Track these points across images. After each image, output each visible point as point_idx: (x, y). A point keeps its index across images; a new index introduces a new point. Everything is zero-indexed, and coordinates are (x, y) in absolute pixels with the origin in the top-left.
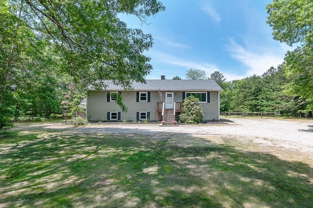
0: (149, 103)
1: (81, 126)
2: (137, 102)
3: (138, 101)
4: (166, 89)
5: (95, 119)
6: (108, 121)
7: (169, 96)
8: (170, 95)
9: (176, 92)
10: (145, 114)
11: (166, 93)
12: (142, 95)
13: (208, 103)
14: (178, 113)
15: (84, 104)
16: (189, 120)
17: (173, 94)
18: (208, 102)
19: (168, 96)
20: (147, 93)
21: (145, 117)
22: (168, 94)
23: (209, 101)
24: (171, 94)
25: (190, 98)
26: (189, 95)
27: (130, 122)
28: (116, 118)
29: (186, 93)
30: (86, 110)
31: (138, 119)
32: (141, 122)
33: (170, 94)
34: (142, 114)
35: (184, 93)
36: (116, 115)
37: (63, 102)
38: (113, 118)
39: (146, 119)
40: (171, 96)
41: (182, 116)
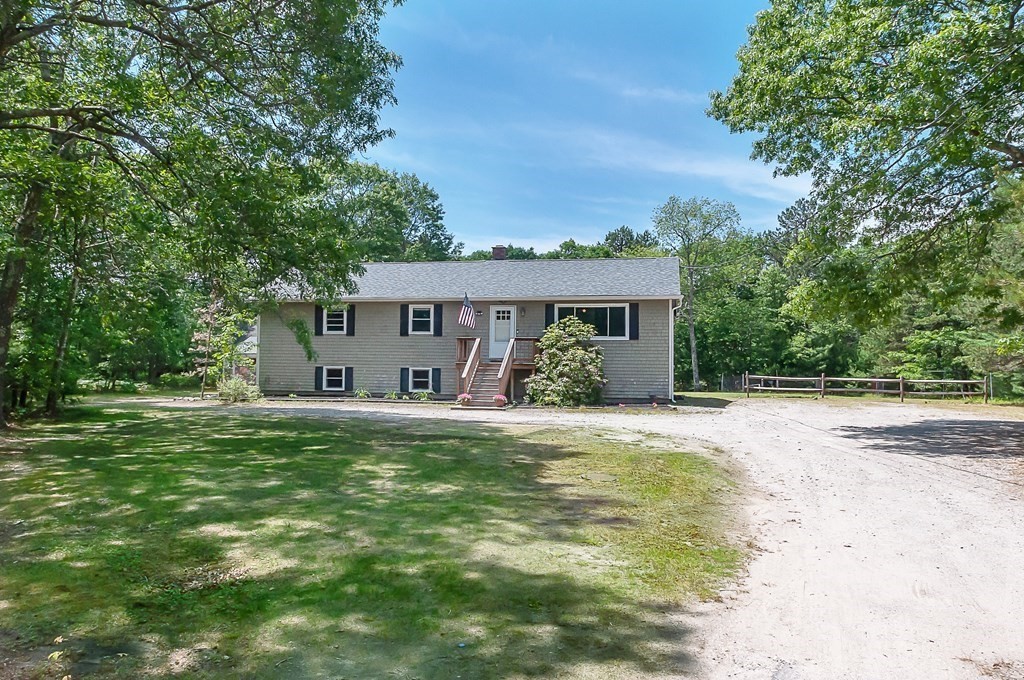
1: (239, 404)
2: (401, 335)
3: (404, 332)
4: (490, 295)
5: (282, 386)
6: (317, 392)
7: (504, 318)
8: (503, 316)
9: (523, 306)
10: (425, 374)
11: (493, 309)
12: (417, 314)
13: (632, 341)
17: (513, 310)
18: (631, 338)
19: (498, 318)
20: (432, 308)
21: (425, 385)
22: (498, 312)
23: (634, 335)
24: (509, 312)
25: (565, 323)
26: (564, 313)
27: (377, 396)
28: (341, 386)
29: (557, 306)
30: (258, 360)
31: (404, 389)
32: (410, 399)
33: (504, 312)
34: (417, 374)
35: (549, 306)
36: (341, 376)
37: (197, 336)
38: (331, 383)
39: (430, 390)
40: (509, 318)
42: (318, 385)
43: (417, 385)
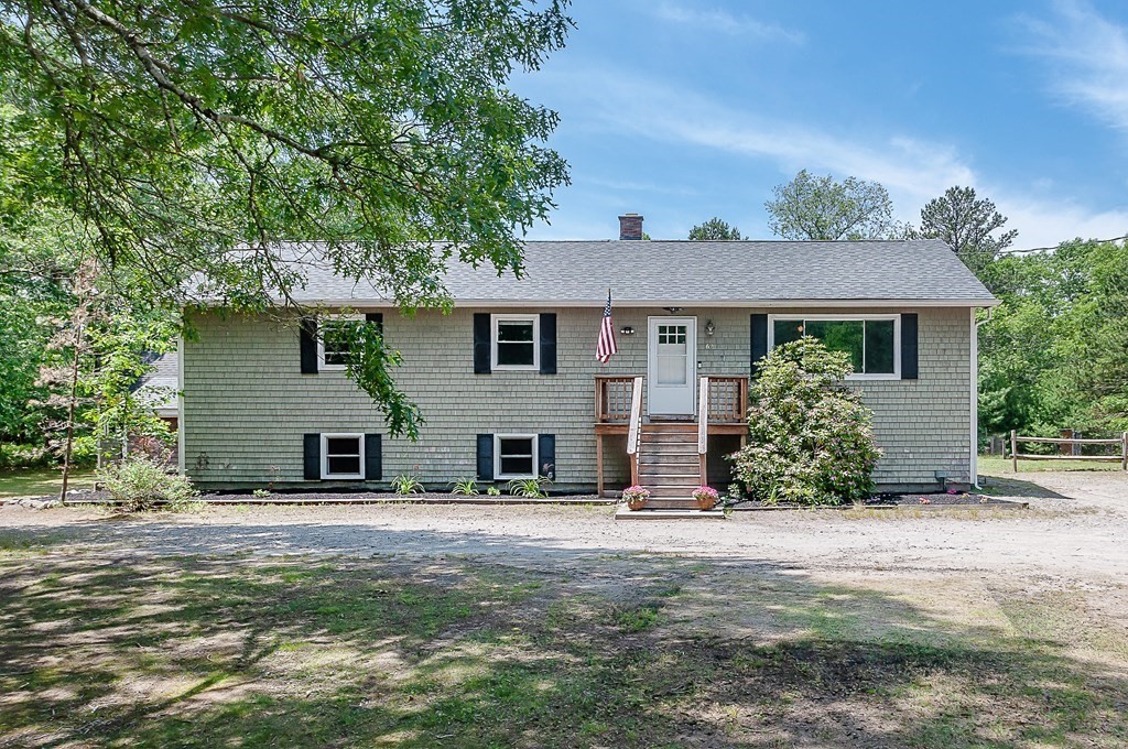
0: (548, 380)
1: (149, 516)
2: (476, 372)
3: (482, 366)
4: (646, 298)
5: (236, 472)
6: (309, 484)
7: (672, 340)
8: (672, 336)
9: (710, 318)
10: (524, 445)
11: (654, 324)
12: (506, 331)
13: (907, 382)
14: (723, 444)
15: (165, 386)
16: (789, 485)
17: (691, 324)
18: (904, 377)
19: (662, 340)
20: (536, 320)
21: (525, 467)
22: (662, 329)
23: (910, 372)
24: (682, 329)
25: (794, 350)
26: (787, 332)
27: (437, 489)
28: (357, 470)
29: (771, 319)
30: (181, 423)
31: (484, 472)
32: (503, 492)
33: (672, 329)
34: (508, 445)
35: (758, 320)
36: (357, 452)
37: (46, 375)
38: (335, 466)
39: (535, 476)
40: (682, 340)
41: (750, 460)
42: (311, 470)
43: (508, 466)
